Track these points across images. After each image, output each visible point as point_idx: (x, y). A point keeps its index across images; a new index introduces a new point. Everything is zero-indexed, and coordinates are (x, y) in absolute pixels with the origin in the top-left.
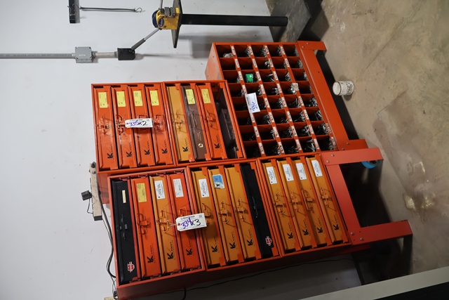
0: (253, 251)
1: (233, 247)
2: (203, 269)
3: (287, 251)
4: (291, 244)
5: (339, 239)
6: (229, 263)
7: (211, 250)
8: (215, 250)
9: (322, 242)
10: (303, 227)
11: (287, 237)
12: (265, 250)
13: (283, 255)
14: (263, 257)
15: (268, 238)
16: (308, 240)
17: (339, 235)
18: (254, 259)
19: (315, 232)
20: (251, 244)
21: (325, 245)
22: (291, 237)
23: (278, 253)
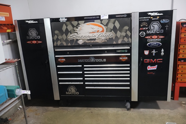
0: (181, 56)
1: (183, 52)
2: (180, 43)
3: (178, 65)
4: (180, 67)
5: (178, 79)
6: (179, 50)
7: (184, 46)
8: (184, 47)
9: (178, 75)
10: (184, 71)
11: (182, 66)
12: (180, 60)
13: (178, 64)
14: (179, 59)
15: (183, 61)
16: (180, 71)
17: (179, 80)
18: (179, 56)
19: (182, 74)
20: (183, 56)
21: (177, 76)
22: (182, 67)
23: (179, 63)
